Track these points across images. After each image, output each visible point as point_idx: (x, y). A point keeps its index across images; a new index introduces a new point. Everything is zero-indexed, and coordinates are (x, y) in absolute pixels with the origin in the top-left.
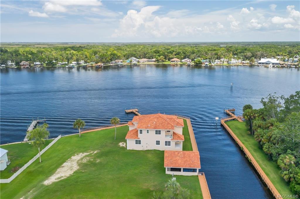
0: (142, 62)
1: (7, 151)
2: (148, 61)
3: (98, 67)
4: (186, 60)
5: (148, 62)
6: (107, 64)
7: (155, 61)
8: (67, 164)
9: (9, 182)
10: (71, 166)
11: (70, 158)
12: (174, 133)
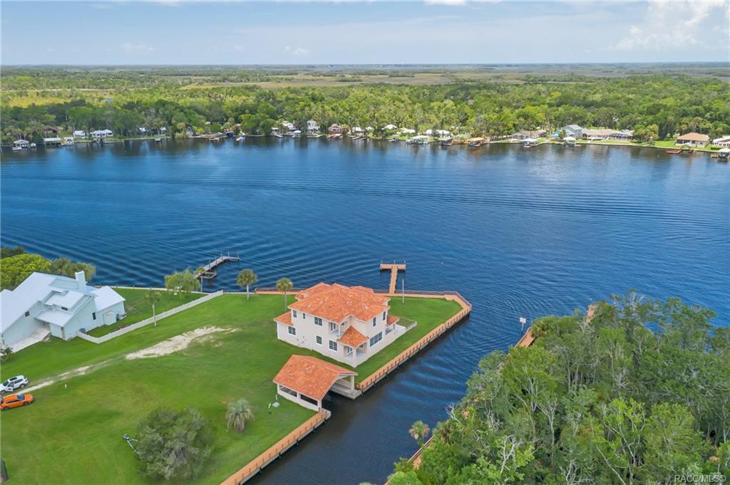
0: (592, 138)
1: (124, 299)
2: (612, 136)
3: (473, 146)
4: (725, 141)
5: (613, 138)
6: (504, 139)
7: (633, 138)
8: (178, 338)
9: (98, 342)
10: (181, 342)
11: (193, 330)
12: (351, 330)
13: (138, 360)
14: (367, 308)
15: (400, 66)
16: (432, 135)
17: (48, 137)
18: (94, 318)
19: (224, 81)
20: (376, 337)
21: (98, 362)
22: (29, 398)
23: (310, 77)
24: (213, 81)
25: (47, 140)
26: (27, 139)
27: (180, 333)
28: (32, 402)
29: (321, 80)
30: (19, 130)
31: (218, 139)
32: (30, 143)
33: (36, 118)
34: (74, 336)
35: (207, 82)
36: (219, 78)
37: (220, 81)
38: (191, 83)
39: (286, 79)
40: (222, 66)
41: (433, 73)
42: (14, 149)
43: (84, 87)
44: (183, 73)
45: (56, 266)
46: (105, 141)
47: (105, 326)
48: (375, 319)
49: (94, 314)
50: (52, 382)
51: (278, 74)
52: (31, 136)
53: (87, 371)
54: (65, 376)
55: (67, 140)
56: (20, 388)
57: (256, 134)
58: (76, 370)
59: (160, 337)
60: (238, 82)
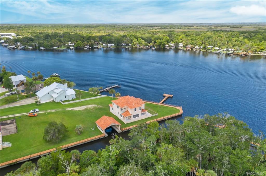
1: (76, 93)
8: (84, 106)
9: (63, 104)
10: (84, 107)
11: (89, 105)
12: (127, 111)
13: (69, 110)
14: (133, 105)
15: (239, 23)
16: (226, 51)
17: (95, 45)
18: (66, 97)
19: (164, 29)
20: (136, 115)
21: (59, 109)
22: (36, 115)
23: (198, 28)
24: (161, 29)
25: (94, 46)
26: (89, 45)
27: (85, 105)
28: (36, 116)
29: (202, 28)
30: (87, 43)
31: (146, 48)
32: (90, 47)
33: (93, 39)
34: (58, 101)
35: (158, 29)
36: (163, 28)
37: (163, 29)
38: (152, 29)
39: (187, 28)
40: (168, 24)
41: (251, 26)
42: (85, 48)
43: (118, 30)
44: (152, 26)
45: (62, 81)
46: (111, 47)
47: (68, 100)
48: (135, 109)
49: (65, 96)
50: (44, 112)
51: (186, 26)
52: (90, 45)
53: (55, 111)
54: (48, 111)
55: (100, 46)
56: (36, 112)
57: (160, 47)
58: (52, 110)
59: (79, 105)
60: (169, 29)
